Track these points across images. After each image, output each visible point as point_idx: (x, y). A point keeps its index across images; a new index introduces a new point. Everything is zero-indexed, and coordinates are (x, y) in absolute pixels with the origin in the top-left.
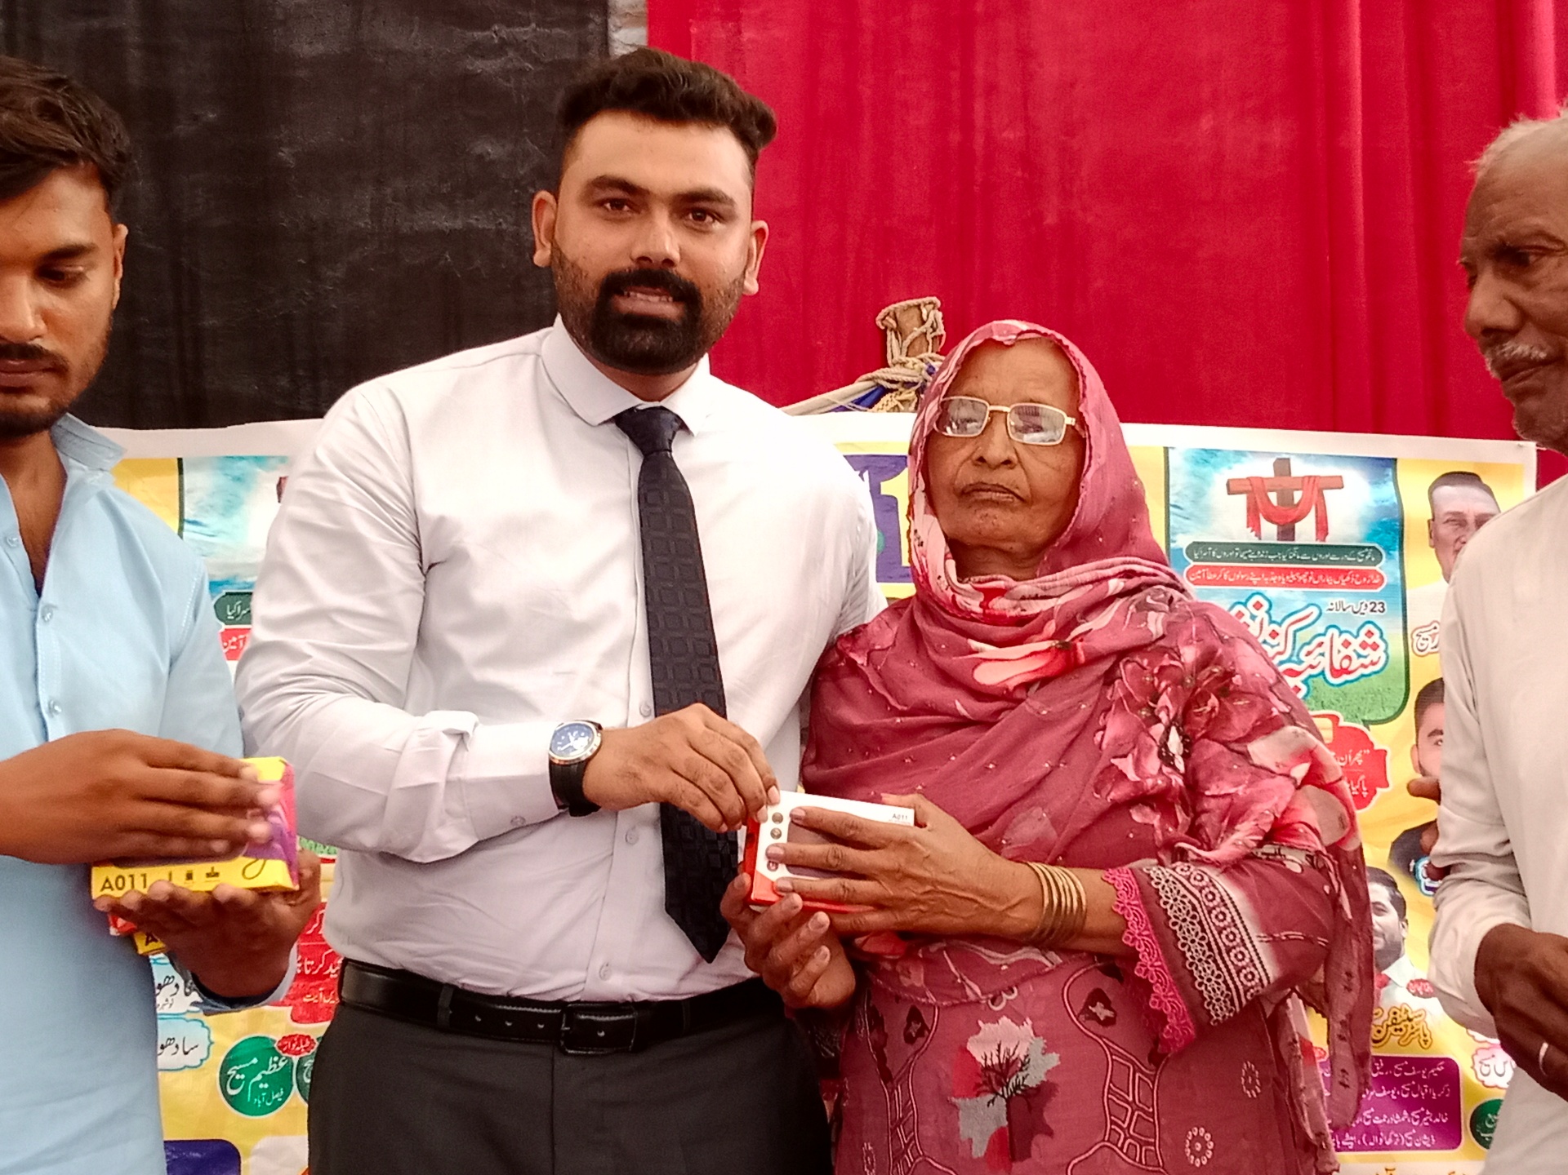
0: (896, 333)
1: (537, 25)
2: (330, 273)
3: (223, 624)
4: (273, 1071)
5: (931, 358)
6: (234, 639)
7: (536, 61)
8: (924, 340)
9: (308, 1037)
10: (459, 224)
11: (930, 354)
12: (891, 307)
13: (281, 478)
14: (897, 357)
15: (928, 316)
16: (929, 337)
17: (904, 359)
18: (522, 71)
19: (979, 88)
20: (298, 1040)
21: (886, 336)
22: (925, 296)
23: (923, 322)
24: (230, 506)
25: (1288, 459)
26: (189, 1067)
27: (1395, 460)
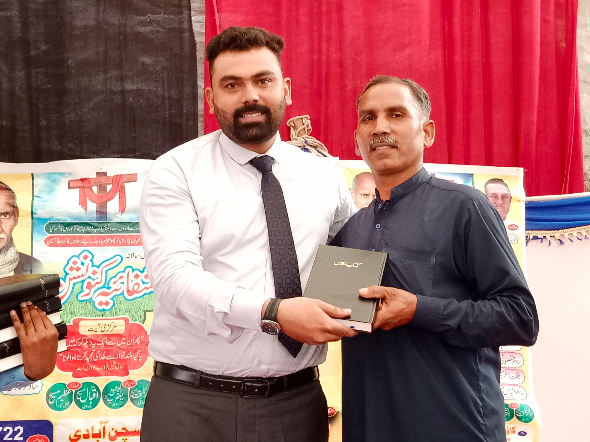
0: (294, 128)
1: (164, 14)
2: (87, 105)
3: (48, 234)
4: (65, 395)
5: (306, 137)
6: (52, 239)
7: (163, 27)
8: (304, 131)
9: (79, 383)
10: (135, 88)
11: (306, 136)
12: (292, 119)
13: (69, 181)
14: (294, 137)
15: (305, 122)
16: (306, 130)
17: (296, 137)
18: (158, 32)
19: (324, 39)
20: (75, 384)
21: (290, 129)
22: (304, 115)
23: (304, 124)
24: (51, 191)
25: (435, 174)
26: (34, 394)
27: (473, 174)
